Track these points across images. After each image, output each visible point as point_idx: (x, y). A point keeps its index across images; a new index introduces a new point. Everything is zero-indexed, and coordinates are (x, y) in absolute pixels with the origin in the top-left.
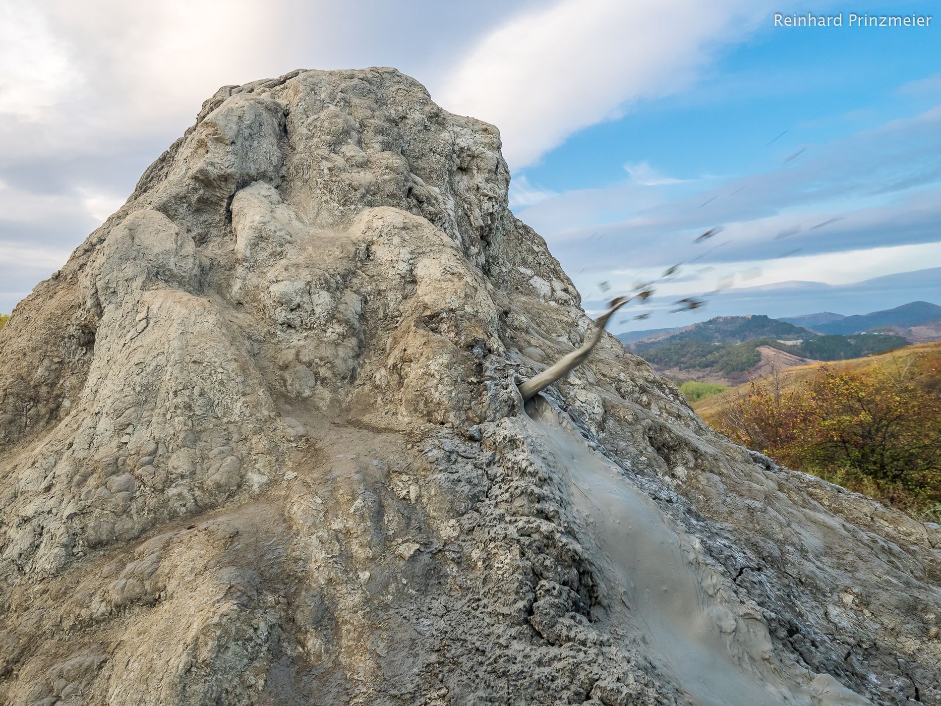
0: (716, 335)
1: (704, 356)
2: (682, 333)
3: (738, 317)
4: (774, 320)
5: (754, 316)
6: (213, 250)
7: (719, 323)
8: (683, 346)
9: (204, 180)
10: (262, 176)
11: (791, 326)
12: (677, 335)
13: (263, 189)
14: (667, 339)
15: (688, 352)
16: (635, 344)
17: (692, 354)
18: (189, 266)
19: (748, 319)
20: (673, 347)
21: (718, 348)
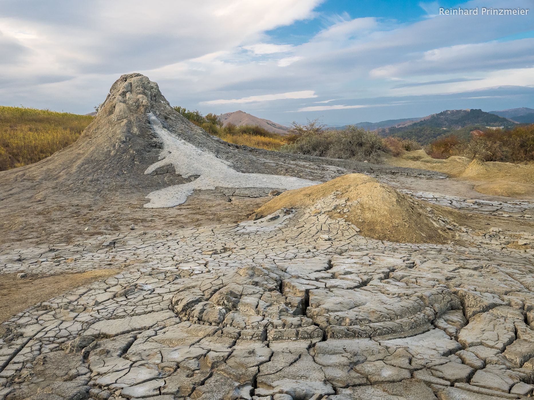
0: (445, 122)
1: (435, 137)
2: (421, 121)
3: (461, 110)
4: (486, 113)
5: (472, 110)
6: (125, 99)
7: (448, 115)
8: (421, 130)
9: (123, 92)
10: (129, 91)
11: (497, 117)
12: (418, 123)
13: (129, 92)
14: (411, 126)
15: (424, 134)
16: (389, 129)
17: (427, 135)
18: (123, 101)
19: (468, 112)
20: (414, 131)
21: (445, 132)
